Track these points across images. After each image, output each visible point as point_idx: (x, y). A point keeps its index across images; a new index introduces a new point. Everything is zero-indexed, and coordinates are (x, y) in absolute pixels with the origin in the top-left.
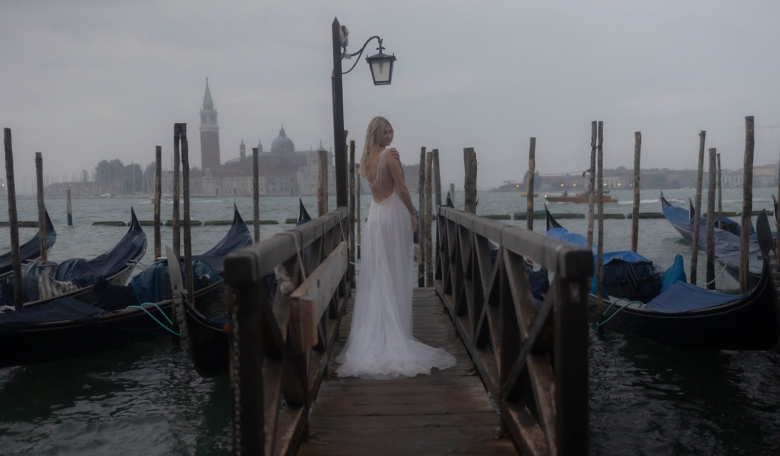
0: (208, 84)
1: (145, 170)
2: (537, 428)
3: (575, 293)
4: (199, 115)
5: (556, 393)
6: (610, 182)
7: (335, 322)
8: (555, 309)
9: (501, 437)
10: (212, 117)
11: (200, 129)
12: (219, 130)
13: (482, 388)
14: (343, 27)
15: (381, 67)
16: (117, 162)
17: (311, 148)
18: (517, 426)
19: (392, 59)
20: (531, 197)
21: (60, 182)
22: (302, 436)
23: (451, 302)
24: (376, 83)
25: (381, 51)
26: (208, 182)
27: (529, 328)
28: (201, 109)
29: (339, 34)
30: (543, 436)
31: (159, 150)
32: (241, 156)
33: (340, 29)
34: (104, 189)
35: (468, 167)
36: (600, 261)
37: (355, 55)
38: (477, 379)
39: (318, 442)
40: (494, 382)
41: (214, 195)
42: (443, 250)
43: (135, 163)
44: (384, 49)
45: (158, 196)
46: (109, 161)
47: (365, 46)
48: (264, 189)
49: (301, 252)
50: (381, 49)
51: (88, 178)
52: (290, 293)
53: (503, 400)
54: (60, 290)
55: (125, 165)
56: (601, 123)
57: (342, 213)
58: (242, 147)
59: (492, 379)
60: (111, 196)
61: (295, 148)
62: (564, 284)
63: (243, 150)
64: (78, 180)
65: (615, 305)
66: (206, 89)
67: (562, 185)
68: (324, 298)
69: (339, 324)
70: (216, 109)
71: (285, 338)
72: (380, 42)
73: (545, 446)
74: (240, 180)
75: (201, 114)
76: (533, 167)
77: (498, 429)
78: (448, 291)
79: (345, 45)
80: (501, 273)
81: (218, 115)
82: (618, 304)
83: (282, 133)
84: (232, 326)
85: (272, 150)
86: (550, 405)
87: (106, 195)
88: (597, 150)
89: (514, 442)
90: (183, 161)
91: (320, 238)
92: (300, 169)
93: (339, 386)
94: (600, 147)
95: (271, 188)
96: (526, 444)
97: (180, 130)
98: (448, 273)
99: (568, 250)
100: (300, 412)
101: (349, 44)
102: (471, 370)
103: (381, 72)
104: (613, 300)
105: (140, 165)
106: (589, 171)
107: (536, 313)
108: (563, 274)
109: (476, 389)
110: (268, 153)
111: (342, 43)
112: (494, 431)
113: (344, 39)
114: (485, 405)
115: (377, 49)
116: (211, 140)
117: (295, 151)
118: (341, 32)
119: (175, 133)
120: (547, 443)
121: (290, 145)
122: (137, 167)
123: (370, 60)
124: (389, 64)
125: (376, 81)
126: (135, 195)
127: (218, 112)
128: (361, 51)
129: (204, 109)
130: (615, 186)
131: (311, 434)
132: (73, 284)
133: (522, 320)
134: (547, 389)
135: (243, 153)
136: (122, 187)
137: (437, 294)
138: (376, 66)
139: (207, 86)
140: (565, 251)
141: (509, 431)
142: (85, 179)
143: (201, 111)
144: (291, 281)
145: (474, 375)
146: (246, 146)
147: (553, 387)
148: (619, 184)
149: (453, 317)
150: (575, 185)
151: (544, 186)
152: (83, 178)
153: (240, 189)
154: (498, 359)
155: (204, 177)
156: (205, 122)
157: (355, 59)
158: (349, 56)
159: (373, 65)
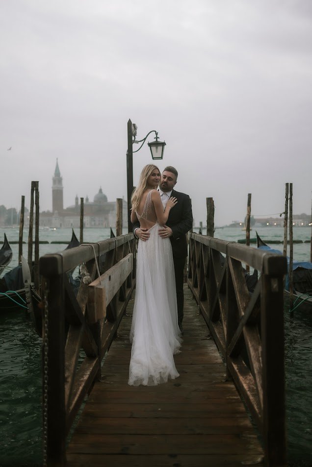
0: (58, 162)
1: (19, 211)
2: (250, 376)
3: (275, 285)
5: (262, 352)
6: (296, 222)
7: (123, 304)
8: (261, 296)
9: (227, 381)
10: (59, 181)
13: (216, 348)
14: (134, 125)
15: (157, 148)
16: (3, 207)
18: (237, 374)
19: (163, 144)
20: (248, 230)
22: (96, 378)
23: (197, 292)
24: (153, 158)
25: (157, 140)
26: (56, 219)
27: (245, 309)
29: (131, 129)
30: (254, 381)
31: (23, 198)
32: (76, 205)
33: (132, 126)
35: (209, 209)
36: (291, 268)
37: (141, 141)
38: (212, 342)
39: (106, 382)
40: (222, 344)
41: (59, 227)
42: (192, 260)
45: (22, 226)
47: (147, 136)
48: (88, 224)
49: (98, 258)
50: (157, 138)
52: (89, 283)
53: (228, 356)
56: (291, 184)
57: (130, 236)
58: (77, 199)
59: (221, 342)
61: (108, 200)
62: (268, 278)
63: (77, 201)
65: (300, 298)
67: (268, 224)
68: (114, 287)
69: (126, 305)
71: (84, 313)
72: (157, 134)
73: (255, 388)
74: (74, 218)
75: (53, 179)
76: (249, 211)
77: (225, 375)
78: (195, 286)
79: (135, 136)
80: (227, 273)
82: (301, 298)
83: (101, 191)
84: (44, 303)
85: (95, 201)
86: (259, 361)
88: (289, 201)
89: (235, 384)
90: (36, 204)
91: (113, 250)
92: (110, 212)
93: (124, 344)
94: (291, 199)
95: (93, 223)
96: (243, 386)
97: (35, 185)
98: (195, 275)
99: (270, 256)
100: (95, 362)
102: (209, 336)
103: (157, 152)
104: (299, 295)
105: (16, 209)
106: (284, 213)
107: (249, 298)
108: (267, 272)
109: (212, 348)
110: (92, 203)
111: (133, 134)
112: (222, 376)
113: (134, 131)
114: (217, 359)
115: (154, 138)
116: (58, 195)
117: (108, 202)
118: (133, 128)
119: (32, 187)
120: (257, 387)
121: (105, 198)
123: (150, 145)
124: (161, 147)
128: (145, 139)
129: (55, 176)
130: (299, 225)
131: (102, 376)
133: (241, 304)
134: (256, 350)
135: (77, 203)
136: (5, 221)
137: (189, 287)
138: (154, 148)
140: (268, 257)
141: (232, 378)
144: (90, 275)
145: (211, 339)
147: (260, 349)
148: (302, 224)
149: (198, 302)
150: (275, 224)
151: (257, 224)
153: (75, 223)
154: (225, 329)
155: (53, 217)
156: (55, 184)
157: (141, 143)
158: (137, 142)
159: (152, 148)
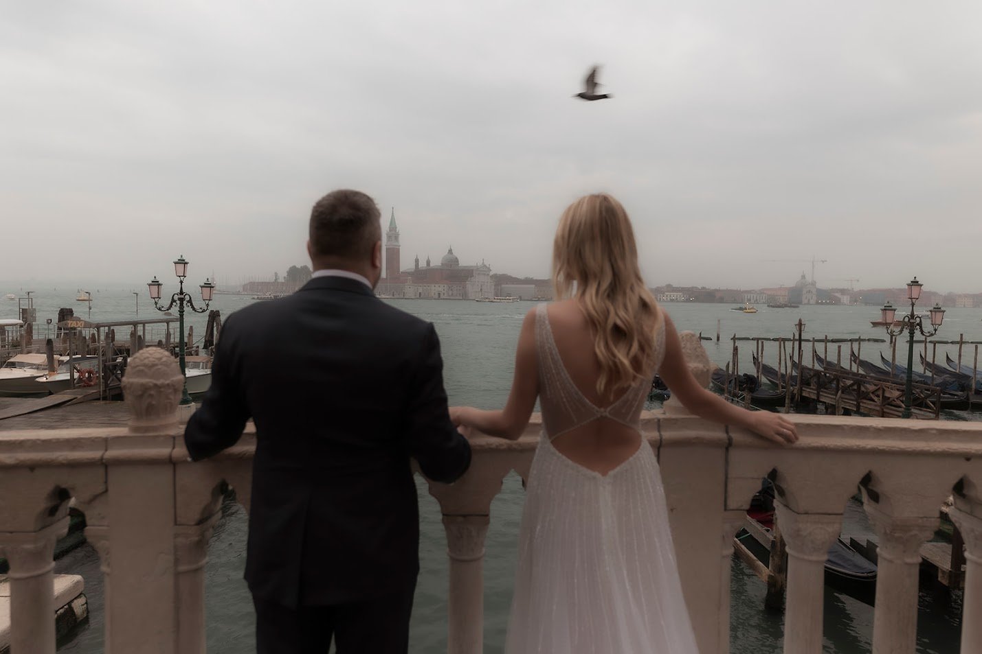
10: (395, 237)
12: (400, 248)
32: (416, 268)
51: (280, 279)
58: (417, 261)
81: (400, 236)
83: (450, 251)
92: (468, 279)
117: (460, 265)
121: (456, 260)
127: (400, 233)
135: (417, 265)
142: (276, 280)
146: (420, 260)
152: (274, 278)
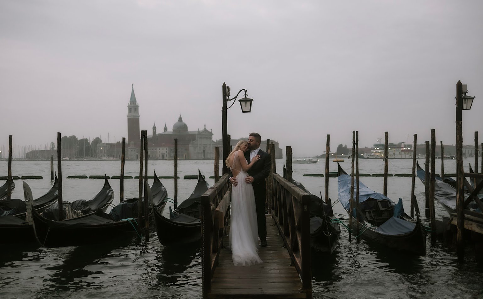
0: (134, 88)
1: (91, 142)
3: (305, 208)
4: (127, 108)
10: (135, 109)
11: (127, 116)
12: (140, 117)
14: (228, 87)
15: (246, 104)
16: (74, 137)
17: (199, 129)
19: (251, 100)
20: (327, 167)
21: (37, 149)
25: (246, 97)
26: (132, 151)
28: (128, 104)
29: (226, 90)
32: (153, 134)
33: (226, 88)
34: (65, 155)
35: (288, 155)
37: (233, 99)
41: (136, 159)
43: (85, 138)
44: (248, 95)
46: (68, 137)
47: (238, 95)
48: (168, 156)
50: (246, 95)
51: (55, 147)
54: (75, 215)
55: (79, 139)
56: (357, 132)
58: (154, 128)
60: (69, 159)
61: (188, 129)
63: (154, 130)
64: (49, 149)
66: (132, 92)
70: (138, 104)
72: (246, 92)
74: (152, 149)
75: (128, 107)
76: (328, 150)
79: (229, 95)
81: (139, 108)
83: (180, 119)
85: (173, 130)
87: (66, 158)
88: (355, 145)
92: (191, 142)
94: (357, 144)
98: (277, 206)
100: (216, 254)
101: (230, 95)
103: (246, 106)
105: (88, 139)
106: (352, 156)
110: (170, 132)
111: (227, 94)
112: (289, 264)
113: (228, 92)
115: (244, 95)
116: (134, 124)
117: (188, 131)
118: (227, 90)
121: (185, 127)
122: (86, 140)
123: (240, 101)
124: (250, 103)
125: (243, 111)
126: (85, 158)
127: (139, 106)
128: (236, 97)
129: (130, 104)
132: (81, 212)
133: (296, 219)
135: (154, 132)
136: (77, 153)
137: (273, 217)
138: (243, 103)
139: (133, 89)
140: (302, 195)
142: (53, 148)
143: (128, 105)
146: (156, 128)
149: (278, 226)
152: (51, 147)
153: (152, 155)
155: (129, 148)
156: (131, 112)
157: (233, 101)
158: (230, 100)
159: (242, 103)
